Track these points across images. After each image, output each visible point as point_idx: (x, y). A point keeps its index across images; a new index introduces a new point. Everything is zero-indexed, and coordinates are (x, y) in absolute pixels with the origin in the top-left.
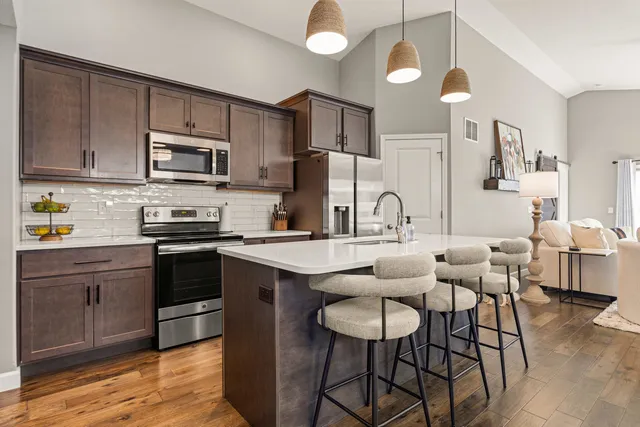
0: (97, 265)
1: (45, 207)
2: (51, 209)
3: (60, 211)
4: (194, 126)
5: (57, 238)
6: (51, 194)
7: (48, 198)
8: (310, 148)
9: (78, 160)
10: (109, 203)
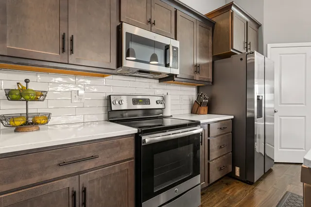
0: (82, 164)
1: (21, 96)
2: (27, 97)
3: (37, 99)
4: (154, 23)
5: (34, 128)
6: (27, 81)
7: (24, 85)
8: (232, 50)
9: (57, 44)
10: (81, 92)
